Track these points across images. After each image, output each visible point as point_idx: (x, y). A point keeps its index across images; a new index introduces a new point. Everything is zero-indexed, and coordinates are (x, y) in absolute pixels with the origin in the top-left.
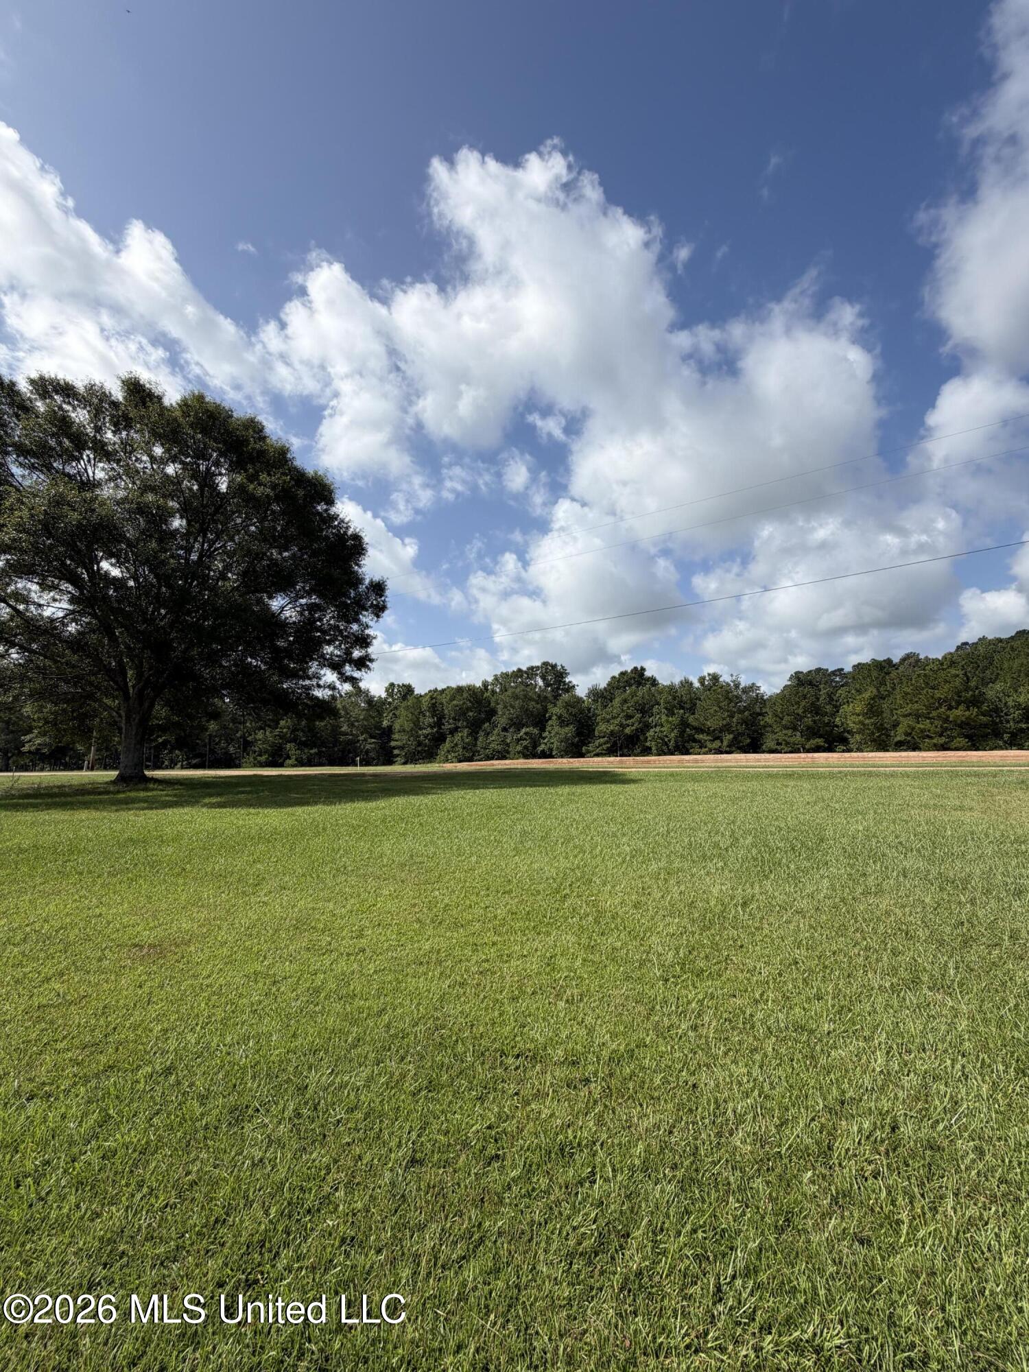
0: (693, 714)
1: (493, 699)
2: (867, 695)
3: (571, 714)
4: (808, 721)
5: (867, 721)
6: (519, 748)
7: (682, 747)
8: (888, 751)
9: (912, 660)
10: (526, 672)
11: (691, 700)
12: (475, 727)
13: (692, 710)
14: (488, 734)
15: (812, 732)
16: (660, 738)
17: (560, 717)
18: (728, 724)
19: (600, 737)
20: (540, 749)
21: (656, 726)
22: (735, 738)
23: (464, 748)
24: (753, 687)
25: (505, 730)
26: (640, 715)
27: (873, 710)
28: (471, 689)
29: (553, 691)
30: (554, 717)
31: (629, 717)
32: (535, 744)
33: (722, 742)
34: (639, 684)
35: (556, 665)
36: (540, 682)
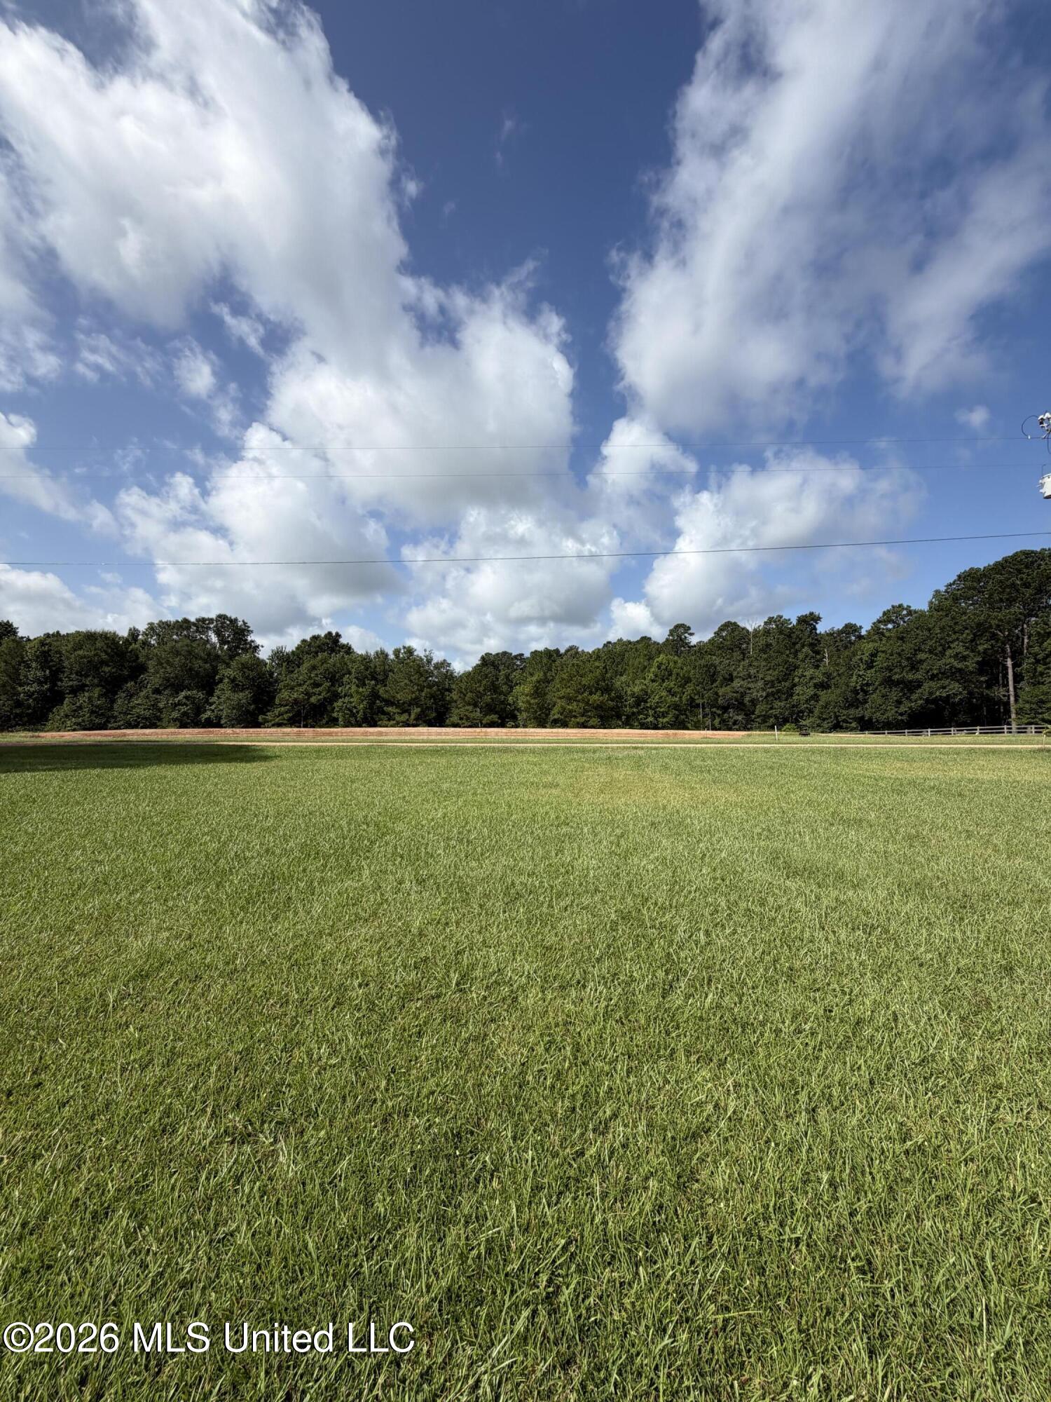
0: (385, 686)
1: (144, 652)
2: (535, 678)
3: (247, 678)
4: (487, 699)
5: (532, 701)
6: (175, 714)
7: (370, 721)
8: (545, 727)
9: (573, 652)
10: (194, 624)
11: (384, 671)
12: (112, 686)
13: (384, 682)
14: (131, 696)
15: (489, 709)
16: (349, 709)
17: (233, 680)
18: (417, 698)
19: (281, 705)
20: (204, 716)
21: (345, 696)
22: (422, 711)
23: (92, 712)
24: (444, 664)
25: (157, 691)
26: (329, 684)
27: (538, 692)
28: (109, 639)
29: (229, 649)
30: (226, 680)
31: (316, 685)
32: (199, 710)
33: (410, 715)
34: (333, 650)
35: (236, 620)
36: (214, 638)
